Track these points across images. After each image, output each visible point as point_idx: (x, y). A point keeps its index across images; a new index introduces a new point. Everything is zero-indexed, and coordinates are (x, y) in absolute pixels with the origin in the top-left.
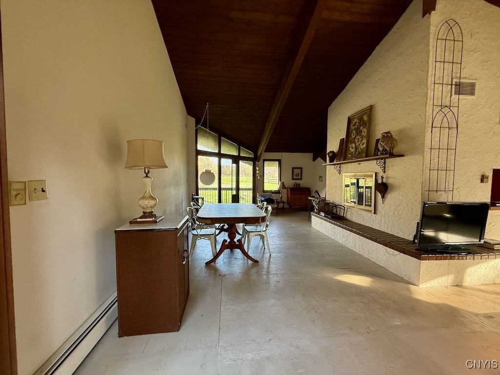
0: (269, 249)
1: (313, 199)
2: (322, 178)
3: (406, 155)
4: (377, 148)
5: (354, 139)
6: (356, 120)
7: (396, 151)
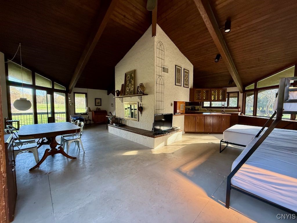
0: (83, 149)
1: (109, 117)
2: (113, 105)
3: (149, 95)
4: (138, 91)
5: (128, 85)
6: (129, 76)
7: (145, 92)
